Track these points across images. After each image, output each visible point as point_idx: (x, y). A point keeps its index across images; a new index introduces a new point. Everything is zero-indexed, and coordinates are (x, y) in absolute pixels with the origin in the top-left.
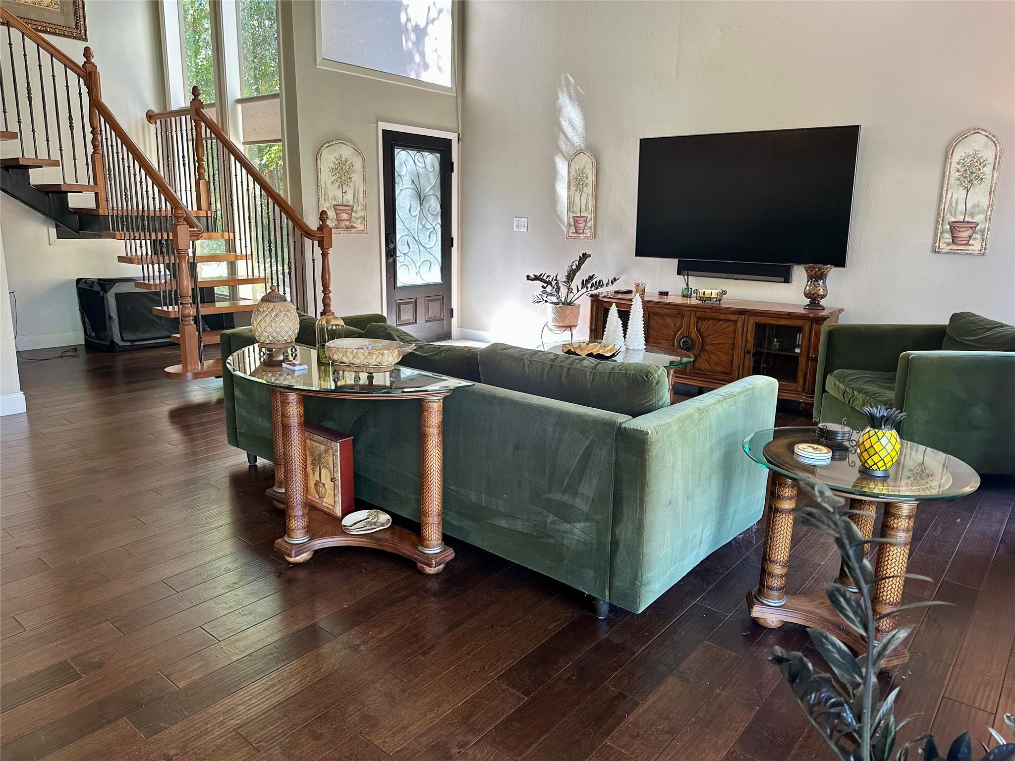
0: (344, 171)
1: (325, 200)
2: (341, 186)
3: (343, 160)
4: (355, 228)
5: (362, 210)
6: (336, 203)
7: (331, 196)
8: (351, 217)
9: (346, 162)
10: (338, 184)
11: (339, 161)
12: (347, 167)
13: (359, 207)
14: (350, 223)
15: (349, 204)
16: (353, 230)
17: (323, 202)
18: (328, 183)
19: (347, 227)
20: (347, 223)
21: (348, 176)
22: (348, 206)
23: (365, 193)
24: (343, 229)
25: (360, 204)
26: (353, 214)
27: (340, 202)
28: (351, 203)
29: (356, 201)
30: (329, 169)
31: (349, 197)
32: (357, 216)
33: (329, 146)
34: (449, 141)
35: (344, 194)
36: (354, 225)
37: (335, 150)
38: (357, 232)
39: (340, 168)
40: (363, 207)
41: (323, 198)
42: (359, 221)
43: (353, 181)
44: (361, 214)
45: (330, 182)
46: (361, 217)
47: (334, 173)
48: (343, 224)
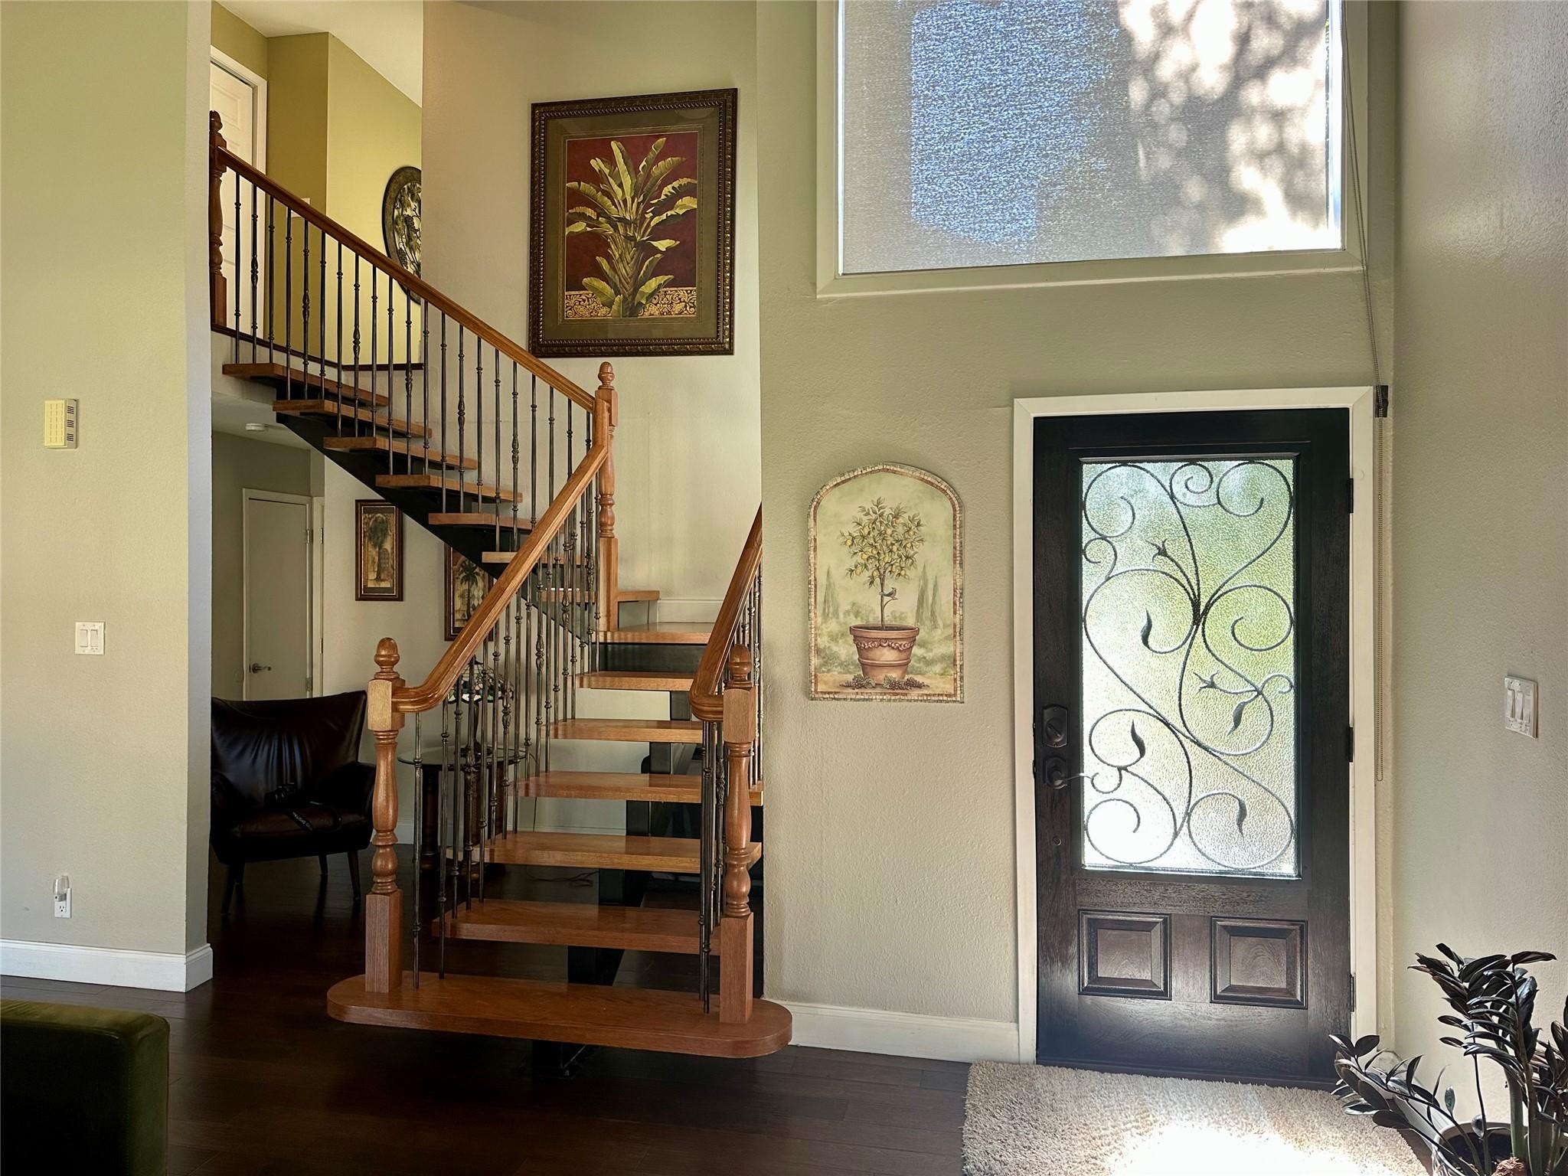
0: (890, 540)
1: (825, 616)
2: (880, 577)
3: (887, 511)
4: (920, 686)
5: (947, 638)
6: (858, 622)
7: (845, 605)
8: (908, 658)
9: (896, 517)
10: (867, 574)
11: (874, 516)
12: (901, 530)
13: (939, 632)
14: (905, 672)
15: (904, 624)
16: (914, 693)
17: (820, 620)
18: (838, 573)
19: (894, 686)
20: (895, 675)
21: (902, 552)
22: (898, 629)
23: (959, 593)
24: (878, 690)
25: (940, 622)
26: (916, 650)
27: (874, 618)
28: (911, 622)
29: (927, 614)
30: (842, 539)
31: (903, 608)
32: (930, 655)
33: (843, 482)
34: (1339, 418)
35: (886, 599)
36: (919, 679)
37: (862, 490)
38: (927, 699)
39: (876, 532)
40: (951, 631)
41: (819, 612)
42: (937, 668)
43: (920, 563)
44: (946, 649)
45: (843, 570)
46: (943, 658)
47: (855, 549)
48: (881, 676)
